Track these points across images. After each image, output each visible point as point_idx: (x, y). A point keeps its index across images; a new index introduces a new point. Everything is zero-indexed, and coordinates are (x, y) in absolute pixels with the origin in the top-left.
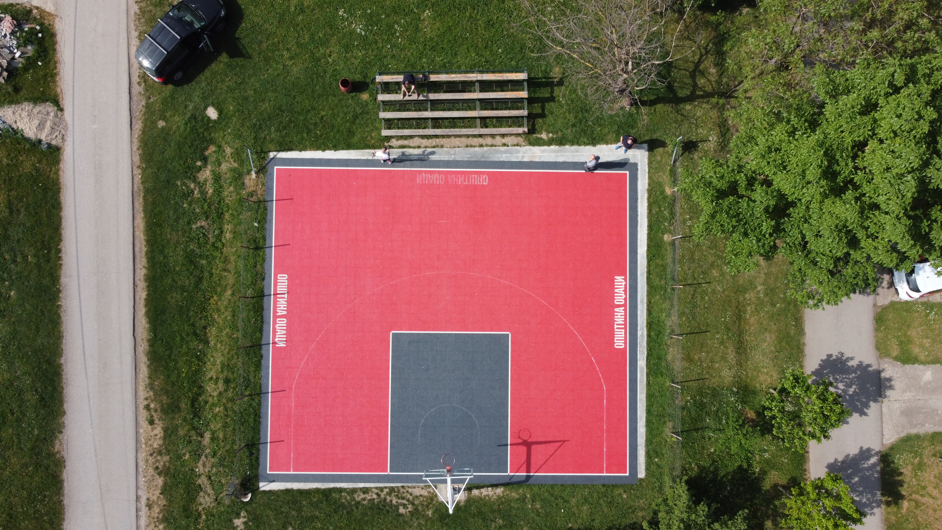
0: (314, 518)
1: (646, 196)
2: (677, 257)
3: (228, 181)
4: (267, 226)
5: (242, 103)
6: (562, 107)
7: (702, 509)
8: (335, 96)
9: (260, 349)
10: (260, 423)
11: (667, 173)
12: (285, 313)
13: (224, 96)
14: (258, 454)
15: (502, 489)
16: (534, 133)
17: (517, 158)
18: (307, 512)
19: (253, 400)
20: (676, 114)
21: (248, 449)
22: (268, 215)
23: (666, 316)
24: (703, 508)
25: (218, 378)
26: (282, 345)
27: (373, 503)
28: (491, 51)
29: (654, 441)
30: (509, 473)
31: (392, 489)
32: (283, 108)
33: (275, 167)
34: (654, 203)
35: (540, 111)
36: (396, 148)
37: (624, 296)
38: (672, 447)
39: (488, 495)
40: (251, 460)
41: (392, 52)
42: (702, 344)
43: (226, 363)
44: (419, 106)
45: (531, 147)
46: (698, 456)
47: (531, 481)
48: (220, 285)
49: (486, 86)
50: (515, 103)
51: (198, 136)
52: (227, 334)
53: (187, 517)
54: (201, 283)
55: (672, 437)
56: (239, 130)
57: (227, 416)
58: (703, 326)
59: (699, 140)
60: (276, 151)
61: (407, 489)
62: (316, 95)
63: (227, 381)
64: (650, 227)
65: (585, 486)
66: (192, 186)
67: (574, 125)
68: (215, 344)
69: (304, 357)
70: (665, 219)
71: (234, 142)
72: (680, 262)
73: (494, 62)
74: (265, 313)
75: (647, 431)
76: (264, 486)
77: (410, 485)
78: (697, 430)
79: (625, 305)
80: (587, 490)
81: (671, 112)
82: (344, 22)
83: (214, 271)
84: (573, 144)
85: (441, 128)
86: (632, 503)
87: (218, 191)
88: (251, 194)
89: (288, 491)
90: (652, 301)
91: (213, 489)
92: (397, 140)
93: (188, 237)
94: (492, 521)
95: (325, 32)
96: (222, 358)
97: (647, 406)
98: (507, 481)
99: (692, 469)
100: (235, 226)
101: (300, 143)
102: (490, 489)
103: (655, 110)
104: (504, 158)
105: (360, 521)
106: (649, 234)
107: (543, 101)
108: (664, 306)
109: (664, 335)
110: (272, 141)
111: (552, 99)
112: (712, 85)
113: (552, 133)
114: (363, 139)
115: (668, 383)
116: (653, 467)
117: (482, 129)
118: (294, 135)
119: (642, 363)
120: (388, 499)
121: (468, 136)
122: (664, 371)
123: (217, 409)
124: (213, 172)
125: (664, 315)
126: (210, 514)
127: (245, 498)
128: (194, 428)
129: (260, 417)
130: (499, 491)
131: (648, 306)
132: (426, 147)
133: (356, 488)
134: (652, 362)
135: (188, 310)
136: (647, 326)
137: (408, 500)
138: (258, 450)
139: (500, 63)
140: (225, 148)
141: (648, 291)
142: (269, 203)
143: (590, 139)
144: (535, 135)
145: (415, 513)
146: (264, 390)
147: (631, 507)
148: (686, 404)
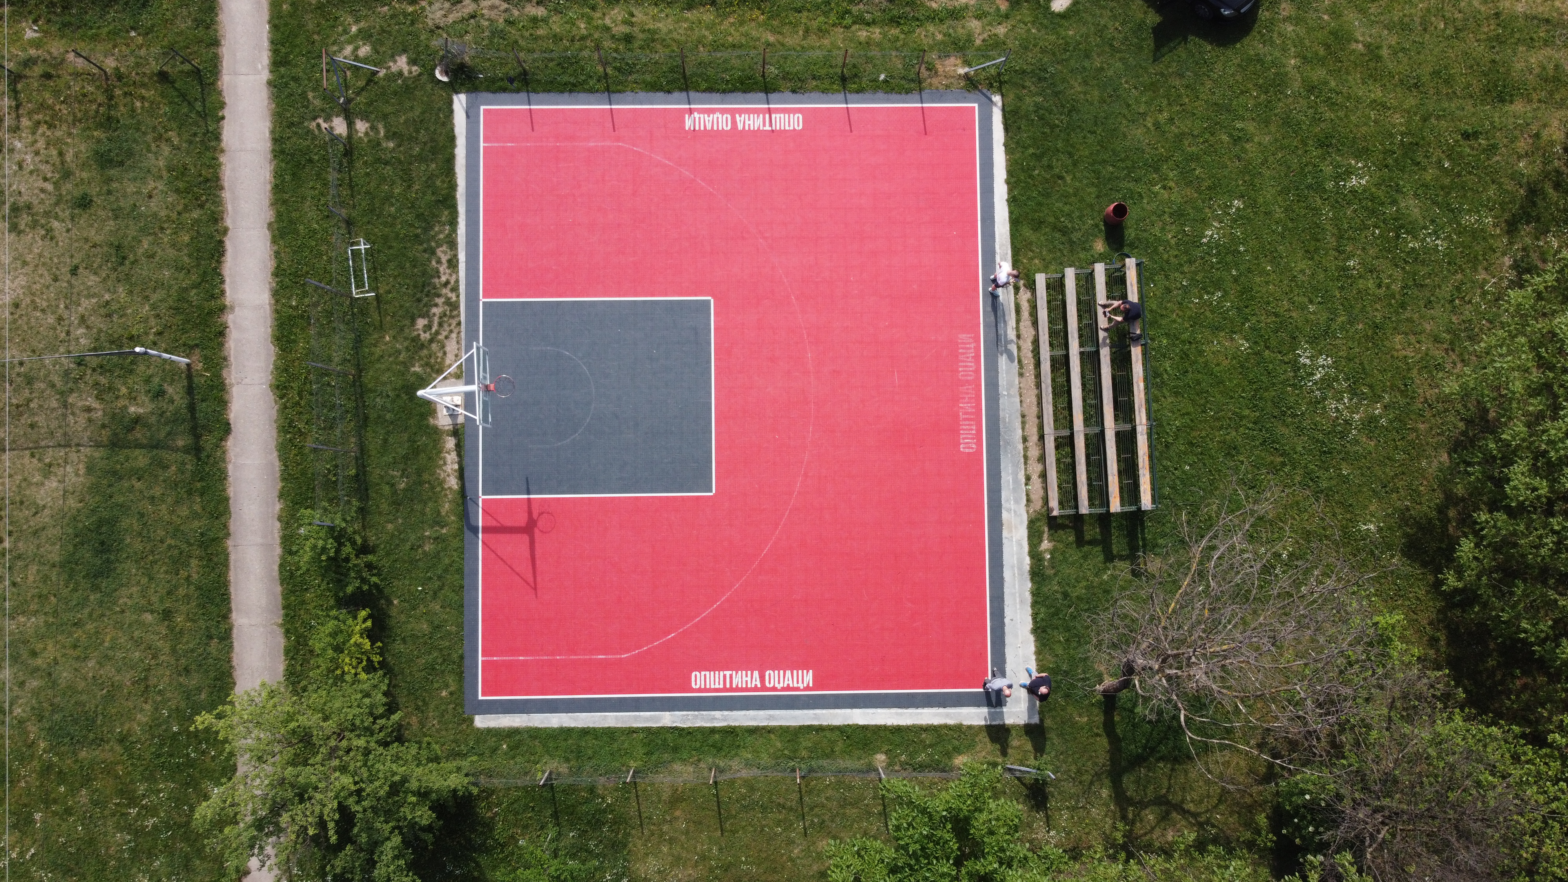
0: (409, 182)
1: (951, 722)
2: (848, 777)
3: (951, 31)
4: (880, 95)
5: (1080, 50)
6: (1096, 575)
7: (424, 816)
8: (1098, 197)
9: (681, 90)
10: (562, 92)
11: (990, 759)
12: (740, 127)
13: (1090, 19)
14: (512, 91)
15: (456, 487)
16: (1050, 528)
17: (1008, 500)
18: (419, 170)
19: (598, 81)
20: (1092, 772)
21: (520, 74)
22: (898, 97)
23: (747, 760)
24: (426, 816)
25: (632, 24)
26: (688, 124)
27: (432, 277)
28: (1185, 453)
29: (537, 743)
30: (482, 497)
31: (455, 306)
32: (1075, 116)
33: (976, 105)
34: (939, 736)
35: (1087, 537)
36: (1016, 299)
37: (779, 686)
38: (526, 774)
39: (445, 464)
40: (502, 79)
41: (1176, 288)
42: (700, 823)
43: (657, 36)
44: (1088, 333)
45: (1026, 523)
46: (511, 817)
47: (468, 534)
48: (783, 24)
49: (1126, 441)
50: (1099, 492)
52: (704, 36)
55: (544, 772)
56: (1035, 46)
57: (572, 41)
58: (732, 824)
59: (1049, 813)
60: (1003, 105)
61: (456, 331)
62: (1097, 166)
63: (628, 39)
64: (897, 730)
65: (460, 626)
67: (1066, 595)
68: (687, 20)
69: (669, 159)
70: (911, 756)
71: (1016, 39)
72: (840, 783)
73: (1166, 458)
74: (739, 95)
75: (553, 730)
76: (460, 102)
77: (463, 335)
78: (556, 815)
79: (764, 688)
80: (454, 629)
81: (1096, 764)
82: (1221, 209)
83: (805, 14)
84: (1033, 594)
85: (1052, 371)
86: (432, 706)
87: (935, 17)
88: (931, 68)
89: (452, 139)
90: (772, 736)
91: (455, 22)
92: (1028, 301)
94: (404, 470)
95: (1203, 179)
96: (664, 30)
97: (594, 729)
98: (470, 495)
99: (490, 808)
100: (879, 45)
101: (1017, 143)
102: (456, 467)
103: (1097, 735)
104: (1006, 478)
105: (404, 255)
106: (885, 728)
107: (1105, 543)
108: (764, 756)
109: (715, 756)
110: (1020, 98)
111: (1109, 557)
112: (1145, 834)
113: (1052, 558)
114: (1029, 245)
115: (633, 764)
116: (492, 742)
117: (1052, 438)
118: (1030, 134)
119: (667, 719)
120: (440, 301)
121: (1040, 417)
122: (654, 758)
123: (582, 26)
124: (966, 7)
125: (750, 756)
126: (415, 18)
127: (441, 73)
129: (571, 91)
130: (453, 482)
131: (764, 728)
132: (1019, 348)
133: (457, 249)
134: (669, 737)
136: (730, 727)
137: (437, 333)
138: (518, 91)
139: (1166, 468)
140: (1004, 25)
141: (788, 727)
142: (917, 97)
143: (1044, 624)
144: (1046, 529)
145: (417, 345)
146: (614, 97)
147: (426, 704)
148: (599, 796)
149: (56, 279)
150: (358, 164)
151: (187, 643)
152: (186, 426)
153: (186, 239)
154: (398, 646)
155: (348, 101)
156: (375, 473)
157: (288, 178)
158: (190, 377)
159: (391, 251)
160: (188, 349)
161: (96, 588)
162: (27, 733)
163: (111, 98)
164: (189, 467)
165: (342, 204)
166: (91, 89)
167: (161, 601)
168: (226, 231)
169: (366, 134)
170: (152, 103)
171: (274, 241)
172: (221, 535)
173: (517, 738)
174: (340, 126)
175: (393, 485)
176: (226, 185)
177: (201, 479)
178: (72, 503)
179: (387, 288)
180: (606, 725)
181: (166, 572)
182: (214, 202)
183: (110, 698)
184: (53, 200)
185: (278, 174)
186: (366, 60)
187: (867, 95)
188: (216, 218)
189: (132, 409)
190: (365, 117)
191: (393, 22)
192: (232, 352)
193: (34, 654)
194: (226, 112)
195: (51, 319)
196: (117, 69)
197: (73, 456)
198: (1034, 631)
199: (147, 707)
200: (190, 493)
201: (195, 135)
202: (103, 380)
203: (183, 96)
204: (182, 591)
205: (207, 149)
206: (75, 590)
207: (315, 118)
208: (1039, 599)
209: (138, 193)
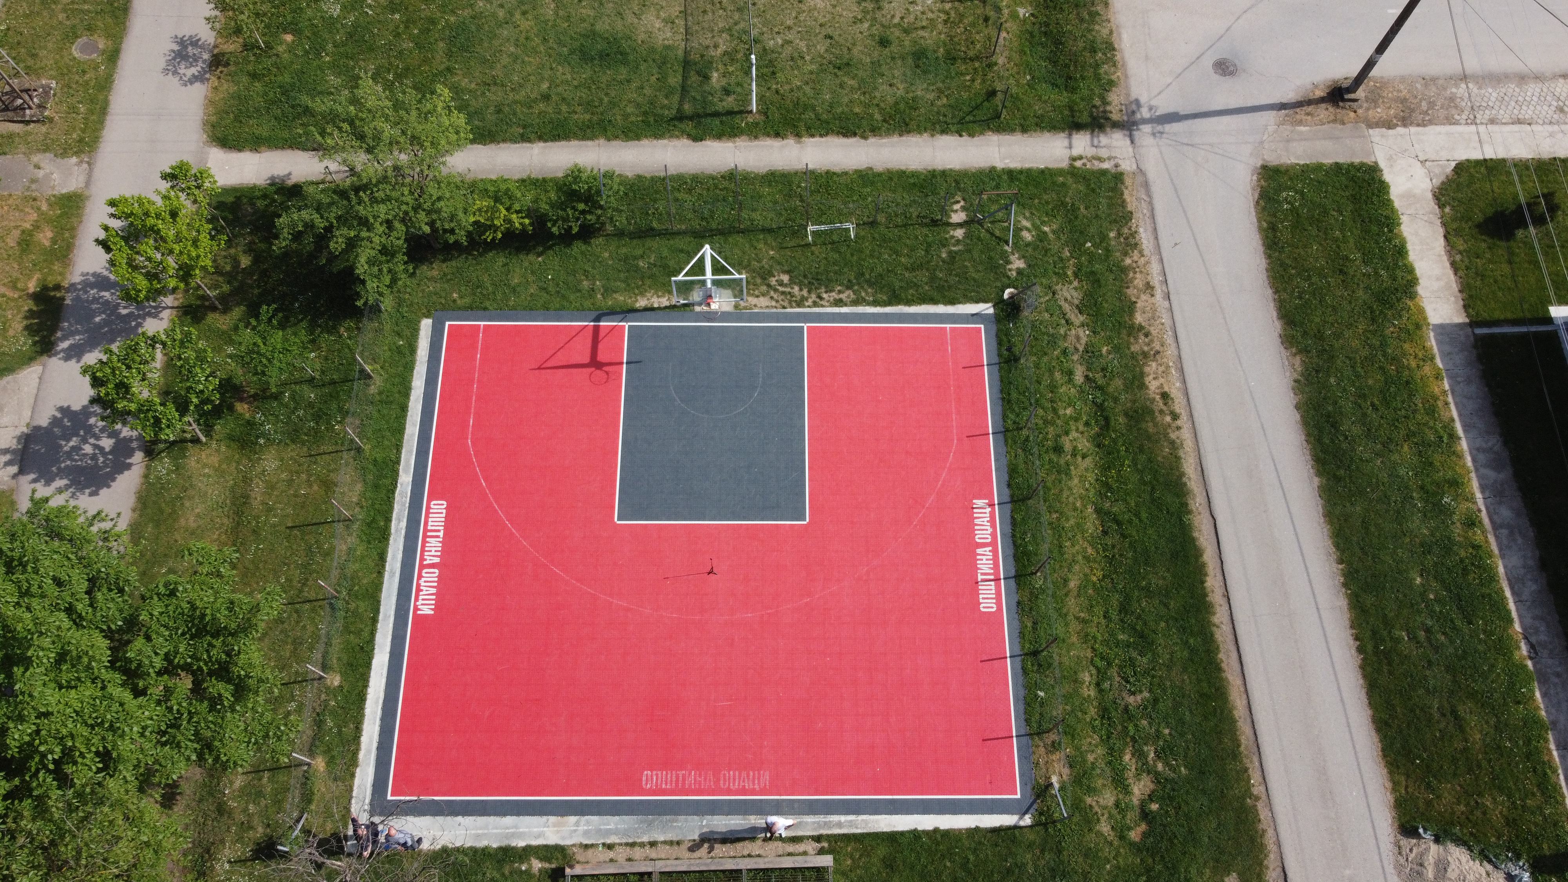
0: (911, 268)
1: (361, 755)
2: (321, 647)
3: (1098, 771)
4: (1022, 692)
9: (1012, 496)
10: (1001, 391)
11: (316, 797)
12: (979, 551)
14: (999, 350)
15: (638, 305)
16: (553, 870)
17: (588, 822)
18: (922, 277)
19: (1014, 422)
21: (1014, 356)
22: (1022, 711)
23: (355, 550)
25: (1074, 455)
26: (978, 502)
27: (826, 287)
29: (401, 368)
30: (627, 325)
31: (800, 304)
33: (1018, 796)
34: (348, 742)
36: (807, 837)
37: (422, 581)
39: (658, 297)
40: (1009, 342)
42: (302, 507)
43: (1063, 476)
45: (562, 843)
46: (337, 347)
47: (594, 314)
48: (1090, 598)
51: (1162, 857)
52: (1067, 520)
53: (1093, 273)
54: (1121, 603)
55: (372, 371)
56: (1091, 866)
57: (1051, 401)
58: (296, 536)
59: (249, 863)
60: (1021, 828)
61: (778, 305)
63: (1058, 449)
64: (361, 698)
65: (514, 308)
66: (1160, 766)
68: (1085, 506)
69: (942, 485)
70: (334, 713)
71: (1097, 844)
72: (316, 637)
74: (1011, 552)
75: (410, 382)
76: (987, 308)
77: (775, 310)
78: (333, 383)
79: (422, 567)
80: (512, 303)
83: (1103, 621)
84: (484, 848)
86: (446, 286)
87: (1113, 756)
88: (1055, 747)
89: (952, 302)
90: (375, 575)
91: (1060, 307)
93: (1153, 677)
94: (654, 265)
96: (1071, 484)
97: (406, 416)
98: (629, 315)
99: (348, 329)
100: (1076, 691)
101: (980, 843)
102: (656, 305)
104: (612, 822)
105: (845, 265)
106: (366, 686)
108: (357, 566)
109: (364, 520)
110: (1030, 846)
113: (521, 871)
114: (867, 853)
115: (367, 448)
116: (407, 332)
117: (649, 869)
118: (991, 858)
119: (405, 479)
120: (805, 293)
122: (371, 467)
123: (1068, 412)
124: (1126, 790)
125: (358, 553)
126: (1062, 276)
127: (1011, 293)
128: (1100, 388)
129: (1003, 399)
130: (642, 303)
131: (384, 567)
132: (753, 839)
133: (852, 305)
134: (387, 482)
135: (1135, 560)
136: (389, 535)
137: (776, 290)
138: (1000, 355)
140: (1112, 833)
141: (380, 590)
142: (1023, 732)
144: (553, 866)
145: (765, 275)
146: (1001, 437)
147: (448, 281)
148: (343, 418)
149: (821, 25)
150: (925, 230)
151: (522, 112)
152: (701, 111)
153: (857, 110)
154: (501, 260)
155: (980, 223)
156: (654, 243)
157: (912, 181)
158: (741, 112)
159: (849, 255)
160: (764, 112)
161: (572, 52)
162: (463, 9)
163: (972, 60)
164: (666, 112)
165: (889, 218)
166: (978, 46)
167: (558, 94)
168: (865, 138)
169: (953, 237)
170: (969, 87)
171: (856, 171)
172: (609, 133)
173: (407, 352)
174: (958, 217)
175: (642, 257)
176: (904, 138)
177: (656, 121)
178: (642, 37)
179: (816, 252)
180: (407, 426)
181: (581, 97)
182: (888, 129)
183: (485, 61)
184: (886, 24)
185: (914, 174)
186: (1017, 235)
187: (1021, 679)
188: (875, 131)
189: (715, 75)
190: (967, 236)
191: (1056, 259)
192: (762, 143)
193: (524, 13)
194: (966, 138)
195: (789, 22)
196: (996, 64)
197: (680, 37)
198: (445, 850)
199: (473, 86)
200: (645, 113)
201: (945, 116)
202: (739, 56)
203: (977, 107)
204: (564, 108)
205: (934, 124)
206: (572, 38)
207: (964, 199)
208: (479, 855)
209: (894, 77)
